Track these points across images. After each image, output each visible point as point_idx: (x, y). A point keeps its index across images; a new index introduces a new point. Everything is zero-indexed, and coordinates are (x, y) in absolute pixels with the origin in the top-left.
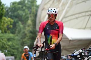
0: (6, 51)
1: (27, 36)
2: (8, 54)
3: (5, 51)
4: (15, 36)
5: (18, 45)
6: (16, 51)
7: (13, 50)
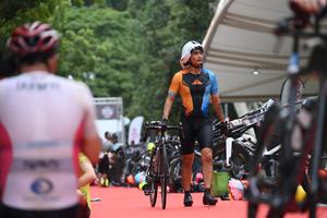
0: (92, 77)
1: (173, 18)
2: (100, 87)
3: (85, 75)
4: (126, 17)
5: (137, 53)
6: (128, 75)
7: (117, 73)
